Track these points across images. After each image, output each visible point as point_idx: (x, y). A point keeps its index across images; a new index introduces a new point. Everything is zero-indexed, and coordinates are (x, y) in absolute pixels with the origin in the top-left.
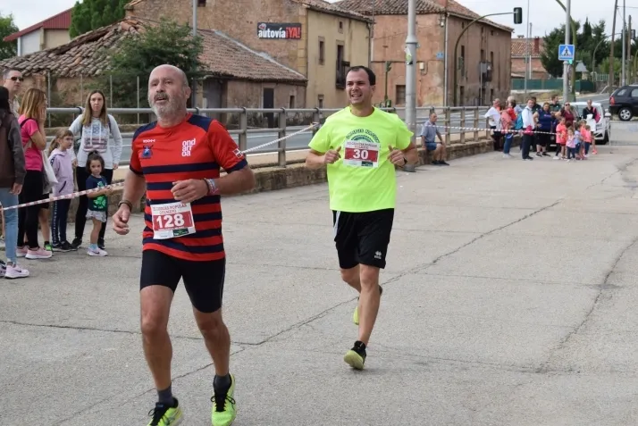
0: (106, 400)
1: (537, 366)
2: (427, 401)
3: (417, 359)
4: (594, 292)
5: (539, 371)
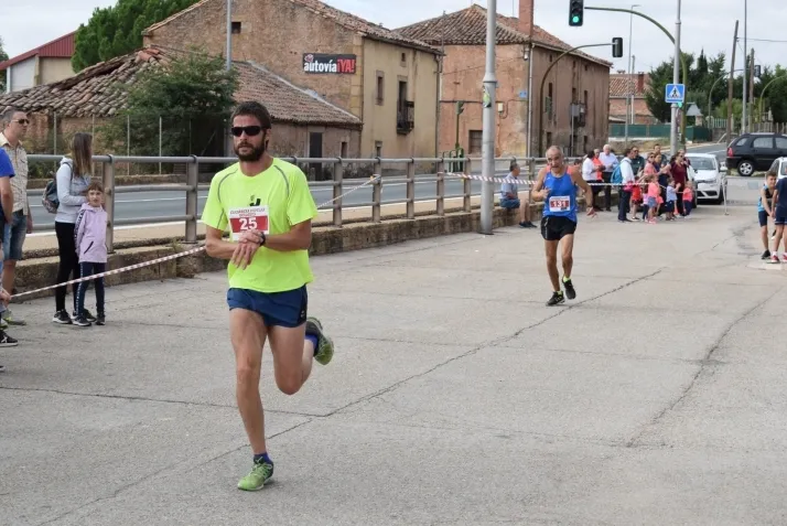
0: (172, 467)
1: (628, 440)
2: (509, 472)
3: (499, 432)
4: (696, 368)
5: (629, 445)
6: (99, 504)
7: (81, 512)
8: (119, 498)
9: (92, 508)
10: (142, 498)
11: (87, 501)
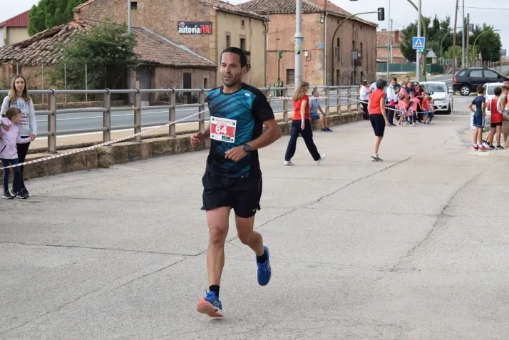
1: (391, 267)
3: (308, 264)
5: (392, 270)
6: (48, 315)
7: (37, 321)
8: (61, 311)
9: (45, 318)
10: (77, 311)
11: (41, 314)
